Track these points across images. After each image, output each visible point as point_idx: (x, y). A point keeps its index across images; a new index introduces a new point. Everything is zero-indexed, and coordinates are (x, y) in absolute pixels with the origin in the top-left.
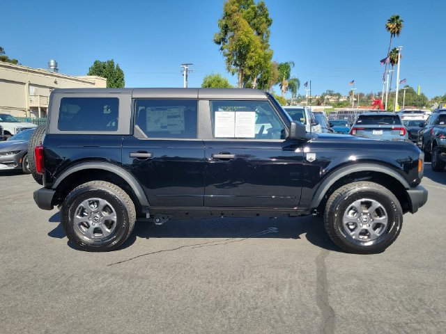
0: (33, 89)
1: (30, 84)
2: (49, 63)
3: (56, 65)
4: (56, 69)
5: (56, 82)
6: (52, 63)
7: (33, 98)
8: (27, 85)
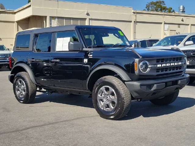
0: (166, 26)
1: (165, 23)
2: (179, 8)
3: (184, 8)
4: (183, 12)
5: (182, 20)
6: (181, 8)
7: (166, 32)
8: (163, 24)
